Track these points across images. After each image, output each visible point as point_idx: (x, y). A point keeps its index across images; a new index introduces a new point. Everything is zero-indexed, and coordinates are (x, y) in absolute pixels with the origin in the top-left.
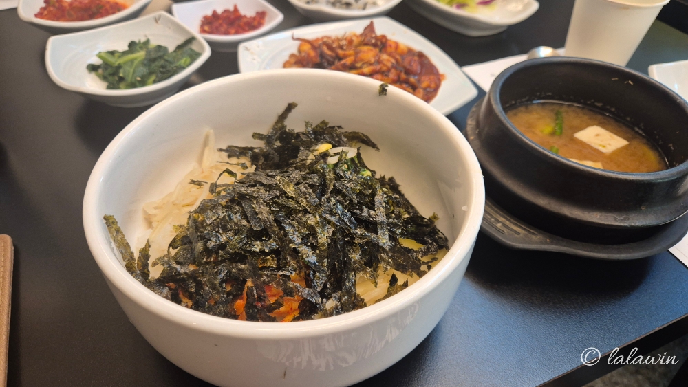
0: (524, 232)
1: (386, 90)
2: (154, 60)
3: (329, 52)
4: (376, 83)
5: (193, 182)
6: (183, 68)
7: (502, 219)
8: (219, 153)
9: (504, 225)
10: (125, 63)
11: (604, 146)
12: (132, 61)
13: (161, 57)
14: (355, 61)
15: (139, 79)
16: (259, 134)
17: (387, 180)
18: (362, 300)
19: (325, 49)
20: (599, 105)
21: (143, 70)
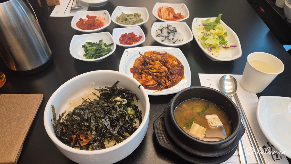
0: (167, 142)
1: (140, 87)
2: (98, 50)
3: (148, 61)
4: (139, 83)
5: (82, 98)
6: (103, 55)
7: (163, 136)
8: (94, 90)
9: (162, 138)
10: (90, 49)
11: (212, 123)
12: (92, 49)
13: (100, 49)
14: (152, 67)
15: (92, 55)
16: (108, 87)
17: (139, 111)
18: (105, 146)
19: (147, 59)
20: (223, 108)
21: (93, 53)
